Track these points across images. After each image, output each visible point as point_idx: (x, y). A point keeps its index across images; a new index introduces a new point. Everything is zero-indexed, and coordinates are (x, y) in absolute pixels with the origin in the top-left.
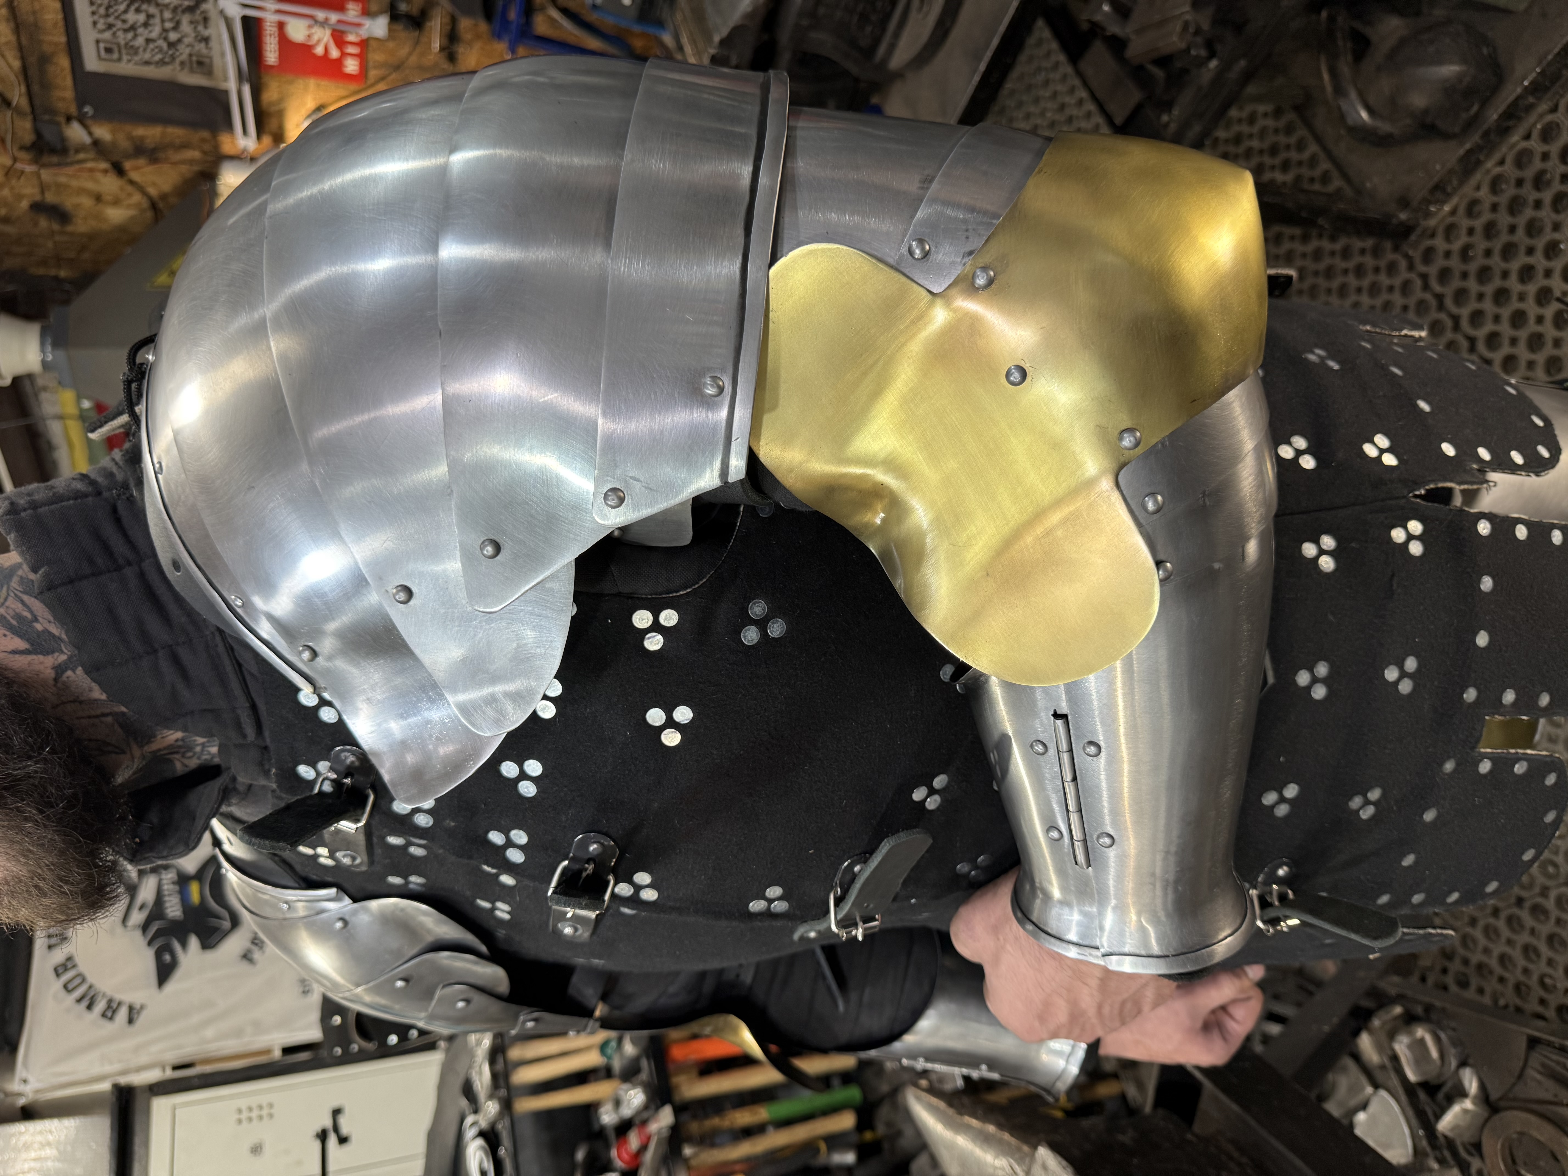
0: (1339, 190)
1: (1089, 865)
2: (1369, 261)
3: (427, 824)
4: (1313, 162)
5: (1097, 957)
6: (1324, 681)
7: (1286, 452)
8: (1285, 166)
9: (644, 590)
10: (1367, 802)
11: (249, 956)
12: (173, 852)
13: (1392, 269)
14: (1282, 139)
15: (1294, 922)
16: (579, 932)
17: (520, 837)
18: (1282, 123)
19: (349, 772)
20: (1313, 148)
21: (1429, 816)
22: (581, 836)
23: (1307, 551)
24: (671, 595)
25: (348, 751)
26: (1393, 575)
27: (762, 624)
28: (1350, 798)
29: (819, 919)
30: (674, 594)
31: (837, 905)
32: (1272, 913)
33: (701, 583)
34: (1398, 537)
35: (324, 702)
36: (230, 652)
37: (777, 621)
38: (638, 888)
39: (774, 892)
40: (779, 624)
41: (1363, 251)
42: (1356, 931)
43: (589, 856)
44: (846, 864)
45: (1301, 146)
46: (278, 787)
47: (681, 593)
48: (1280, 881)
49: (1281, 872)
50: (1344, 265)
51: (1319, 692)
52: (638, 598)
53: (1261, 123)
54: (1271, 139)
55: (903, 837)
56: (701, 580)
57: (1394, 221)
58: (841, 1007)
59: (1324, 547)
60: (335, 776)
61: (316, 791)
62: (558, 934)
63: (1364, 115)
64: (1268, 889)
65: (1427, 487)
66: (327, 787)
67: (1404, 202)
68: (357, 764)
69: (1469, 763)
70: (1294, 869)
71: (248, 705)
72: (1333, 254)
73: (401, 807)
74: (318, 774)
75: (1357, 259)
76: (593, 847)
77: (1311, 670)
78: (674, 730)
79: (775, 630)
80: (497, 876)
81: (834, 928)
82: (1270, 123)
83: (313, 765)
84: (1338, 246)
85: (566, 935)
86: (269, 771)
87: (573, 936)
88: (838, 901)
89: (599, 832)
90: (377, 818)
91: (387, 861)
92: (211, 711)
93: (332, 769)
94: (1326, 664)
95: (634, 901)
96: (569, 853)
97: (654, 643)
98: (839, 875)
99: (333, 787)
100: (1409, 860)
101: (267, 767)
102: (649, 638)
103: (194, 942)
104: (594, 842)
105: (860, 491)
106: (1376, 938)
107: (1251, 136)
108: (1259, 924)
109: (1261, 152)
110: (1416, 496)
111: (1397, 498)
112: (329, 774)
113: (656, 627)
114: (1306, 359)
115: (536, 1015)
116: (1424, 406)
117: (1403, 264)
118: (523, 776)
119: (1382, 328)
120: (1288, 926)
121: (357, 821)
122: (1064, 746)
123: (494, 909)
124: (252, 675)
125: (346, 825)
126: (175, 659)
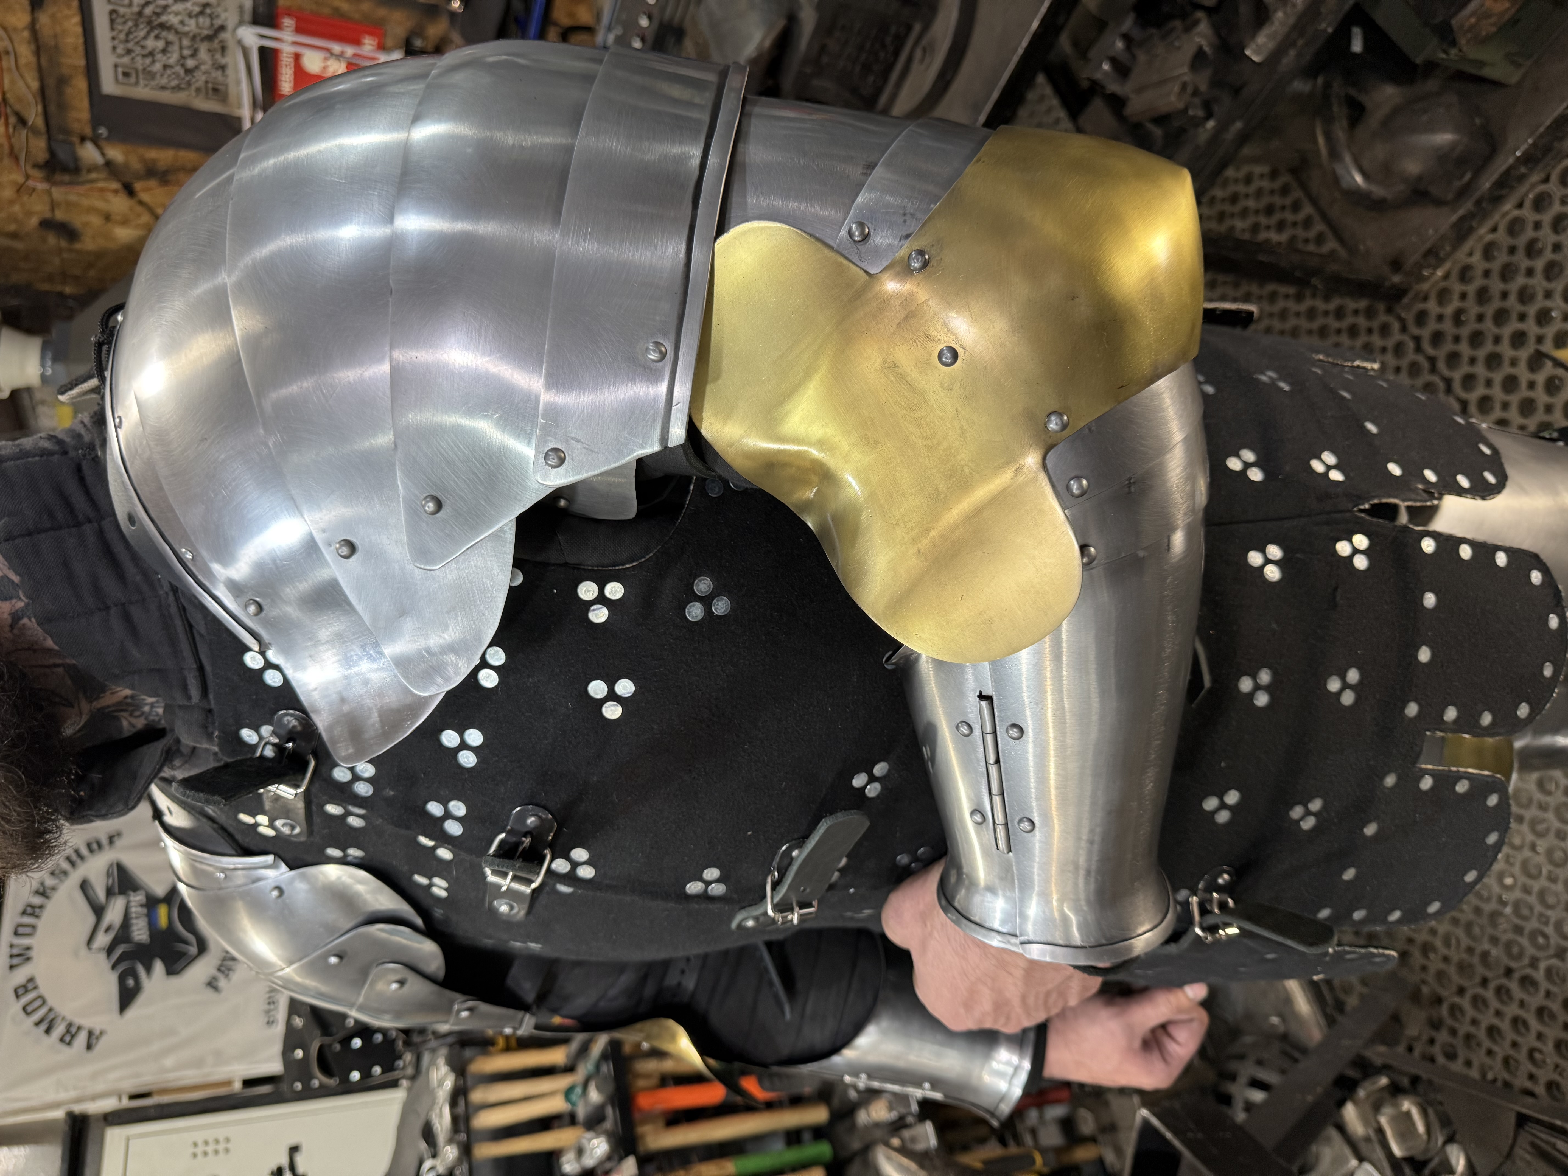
0: (1333, 252)
2: (1362, 322)
3: (367, 793)
6: (1267, 689)
7: (1235, 464)
8: (1281, 227)
9: (590, 560)
10: (1308, 813)
11: (215, 984)
14: (1278, 200)
15: (1233, 930)
16: (515, 911)
17: (459, 808)
18: (1277, 185)
19: (291, 736)
20: (1297, 192)
21: (1370, 830)
22: (518, 809)
23: (1252, 560)
24: (617, 568)
25: (291, 715)
26: (1337, 587)
27: (707, 601)
28: (1291, 808)
29: (756, 904)
30: (621, 567)
31: (773, 890)
33: (648, 557)
34: (1343, 550)
35: (269, 665)
36: (182, 613)
37: (722, 599)
38: (575, 865)
39: (712, 873)
40: (724, 602)
41: (1356, 312)
43: (525, 830)
44: (784, 848)
45: (1285, 191)
46: (220, 749)
47: (628, 566)
50: (1337, 325)
51: (1262, 700)
52: (583, 567)
53: (1257, 183)
54: (1266, 200)
55: (838, 819)
56: (648, 554)
57: (1387, 284)
59: (1270, 557)
60: (276, 741)
61: (258, 754)
62: (493, 912)
63: (1359, 178)
65: (1371, 502)
66: (269, 752)
67: (1396, 266)
68: (299, 728)
69: (1410, 778)
70: (1234, 878)
71: (195, 666)
73: (341, 774)
74: (261, 738)
76: (531, 820)
77: (1254, 677)
78: (615, 703)
79: (719, 607)
80: (434, 848)
81: (770, 912)
83: (256, 729)
84: (1332, 306)
85: (502, 914)
86: (212, 733)
87: (508, 915)
88: (775, 886)
89: (537, 805)
90: (317, 785)
91: (326, 831)
92: (159, 670)
93: (274, 733)
94: (1268, 671)
95: (571, 878)
96: (507, 825)
97: (599, 615)
98: (777, 860)
99: (274, 752)
100: (1349, 874)
101: (210, 729)
102: (594, 610)
103: (159, 967)
104: (532, 815)
108: (1198, 931)
110: (1361, 511)
111: (1343, 511)
112: (271, 738)
113: (601, 599)
114: (1258, 380)
116: (1371, 428)
117: (1396, 326)
118: (463, 746)
119: (1335, 359)
121: (297, 786)
122: (989, 729)
123: (431, 885)
124: (202, 636)
125: (285, 791)
126: (127, 618)
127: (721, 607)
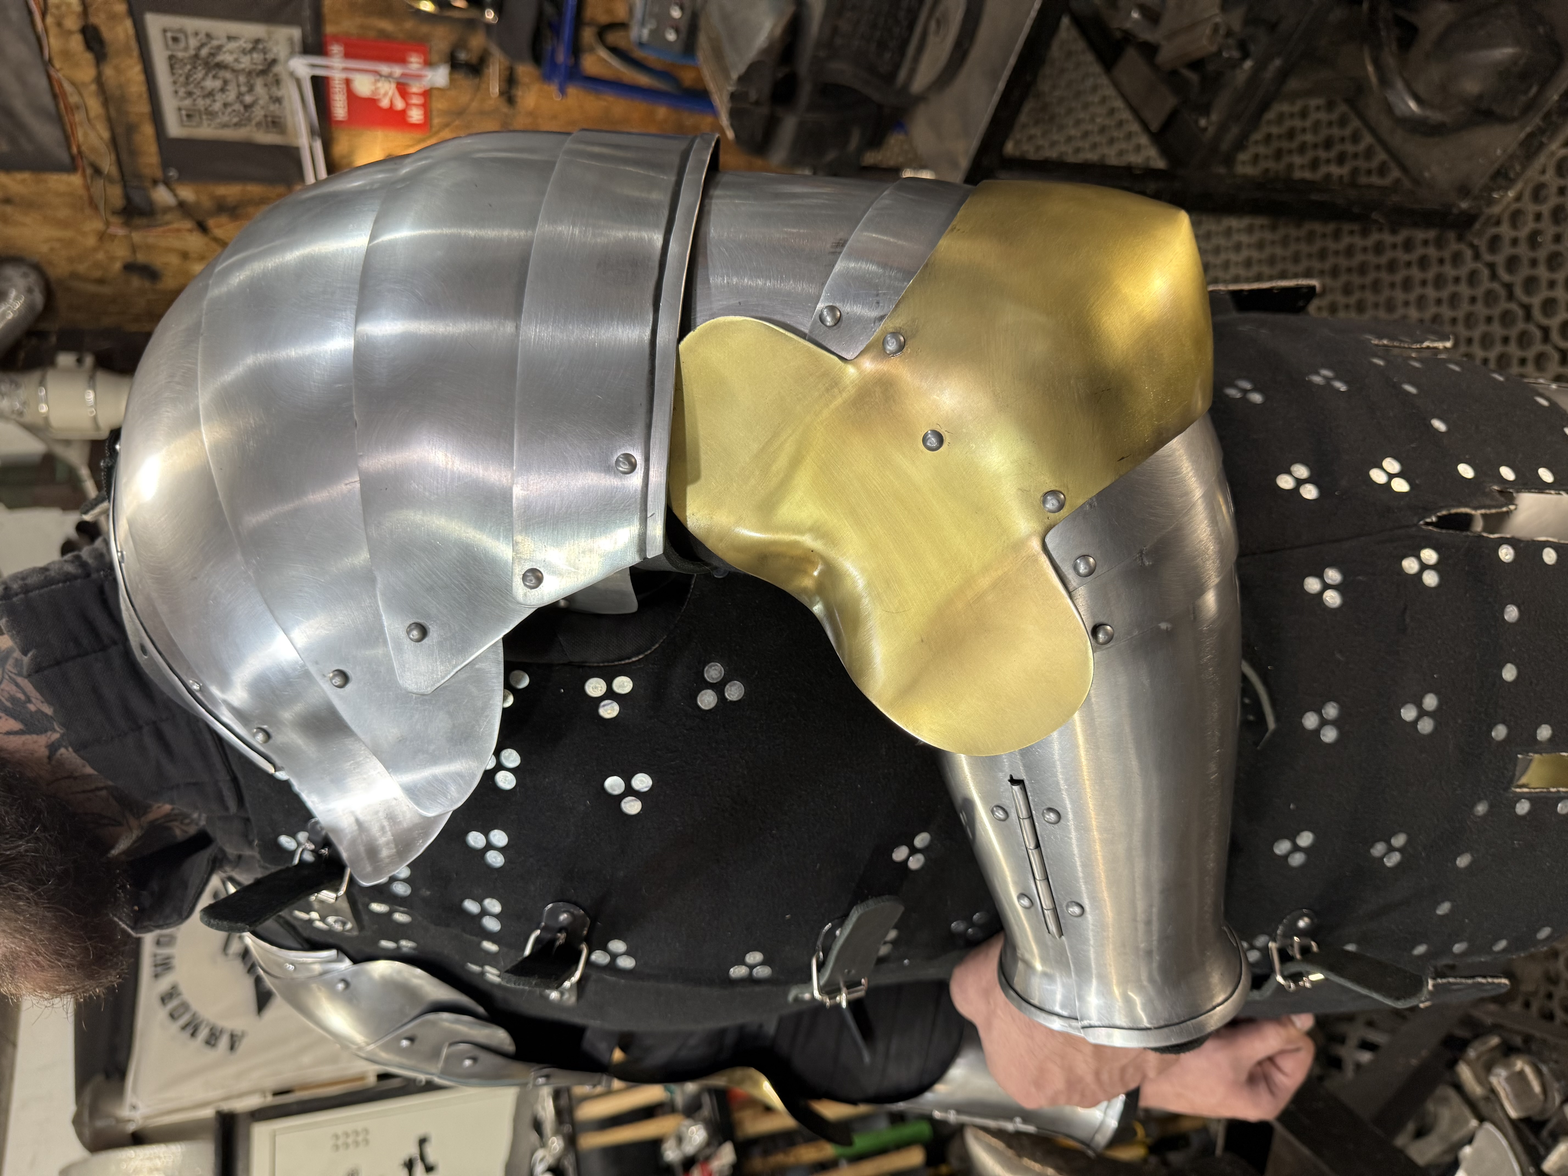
0: (1397, 181)
1: (1061, 934)
2: (1432, 252)
3: (406, 892)
4: (1369, 154)
5: (1077, 1028)
6: (1334, 723)
7: (1286, 482)
8: (1341, 159)
9: (594, 658)
10: (1391, 849)
12: (168, 922)
13: (1457, 259)
14: (1336, 131)
15: (1317, 977)
16: (566, 997)
17: (494, 905)
18: (1334, 116)
19: (325, 843)
20: (1368, 139)
21: (1463, 861)
22: (550, 906)
23: (1309, 586)
24: (623, 662)
26: (1405, 609)
27: (719, 688)
28: (1372, 846)
30: (627, 661)
31: (819, 970)
32: (1293, 968)
33: (654, 648)
34: (1410, 567)
37: (735, 684)
38: (614, 956)
39: (754, 957)
40: (737, 686)
41: (1426, 243)
42: (1377, 990)
43: (559, 926)
44: (826, 927)
45: (1356, 138)
46: (261, 858)
47: (634, 659)
48: (1301, 933)
49: (1302, 924)
50: (1406, 257)
51: (1329, 735)
52: (589, 667)
53: (1314, 116)
54: (1324, 133)
55: (872, 904)
56: (653, 646)
57: (1455, 211)
58: (867, 1058)
59: (1329, 581)
60: (313, 846)
61: (296, 861)
62: (545, 998)
63: (1413, 105)
64: (1289, 941)
65: (1439, 514)
66: (309, 857)
67: (1464, 191)
69: (1504, 804)
70: (1316, 920)
71: (228, 778)
72: (1394, 246)
74: (299, 844)
75: (1420, 251)
76: (563, 917)
77: (1319, 712)
78: (633, 798)
79: (733, 693)
80: (479, 943)
81: (817, 994)
82: (1323, 116)
83: (293, 835)
84: (1399, 238)
85: (553, 1000)
86: (253, 841)
87: (560, 1001)
88: (821, 966)
89: (568, 901)
91: (376, 926)
92: (195, 784)
93: (310, 840)
94: (1335, 704)
95: (612, 967)
96: (540, 922)
97: (609, 710)
98: (821, 939)
99: (313, 856)
100: (1444, 908)
101: (251, 837)
102: (604, 706)
104: (565, 912)
105: (792, 558)
106: (1398, 999)
107: (1304, 130)
108: (1280, 979)
109: (1315, 146)
110: (1428, 524)
111: (1408, 526)
112: (308, 844)
113: (610, 694)
114: (1310, 382)
115: (546, 1071)
116: (1439, 425)
117: (1468, 253)
118: (489, 846)
119: (1401, 341)
120: (1312, 982)
121: (337, 890)
122: (1024, 813)
123: (484, 972)
125: (327, 895)
126: (159, 736)
127: (734, 692)
